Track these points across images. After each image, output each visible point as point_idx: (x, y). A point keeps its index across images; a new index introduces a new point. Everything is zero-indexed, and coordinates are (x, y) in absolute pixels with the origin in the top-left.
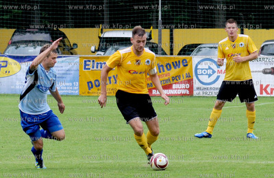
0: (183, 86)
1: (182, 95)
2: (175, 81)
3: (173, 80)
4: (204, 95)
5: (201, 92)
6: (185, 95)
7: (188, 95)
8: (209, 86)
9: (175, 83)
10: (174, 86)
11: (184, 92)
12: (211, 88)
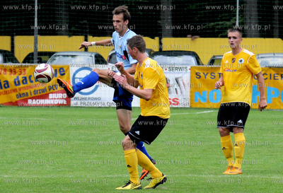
0: (60, 95)
1: (59, 105)
2: (52, 91)
3: (50, 90)
4: (82, 105)
5: (79, 102)
6: (63, 105)
7: (65, 105)
8: (87, 96)
9: (52, 93)
10: (51, 96)
11: (61, 102)
12: (89, 99)
